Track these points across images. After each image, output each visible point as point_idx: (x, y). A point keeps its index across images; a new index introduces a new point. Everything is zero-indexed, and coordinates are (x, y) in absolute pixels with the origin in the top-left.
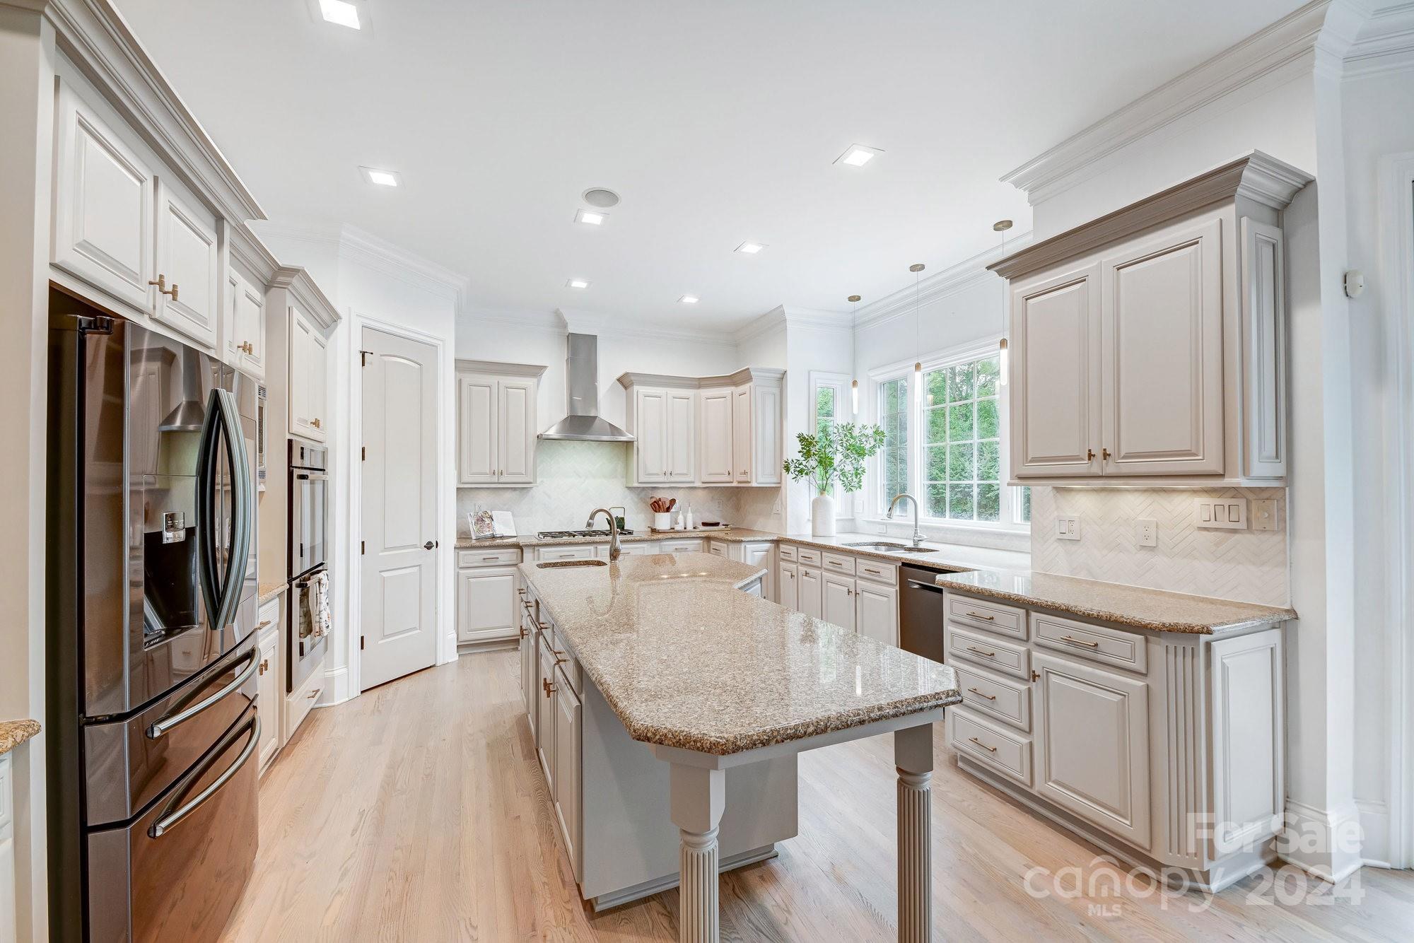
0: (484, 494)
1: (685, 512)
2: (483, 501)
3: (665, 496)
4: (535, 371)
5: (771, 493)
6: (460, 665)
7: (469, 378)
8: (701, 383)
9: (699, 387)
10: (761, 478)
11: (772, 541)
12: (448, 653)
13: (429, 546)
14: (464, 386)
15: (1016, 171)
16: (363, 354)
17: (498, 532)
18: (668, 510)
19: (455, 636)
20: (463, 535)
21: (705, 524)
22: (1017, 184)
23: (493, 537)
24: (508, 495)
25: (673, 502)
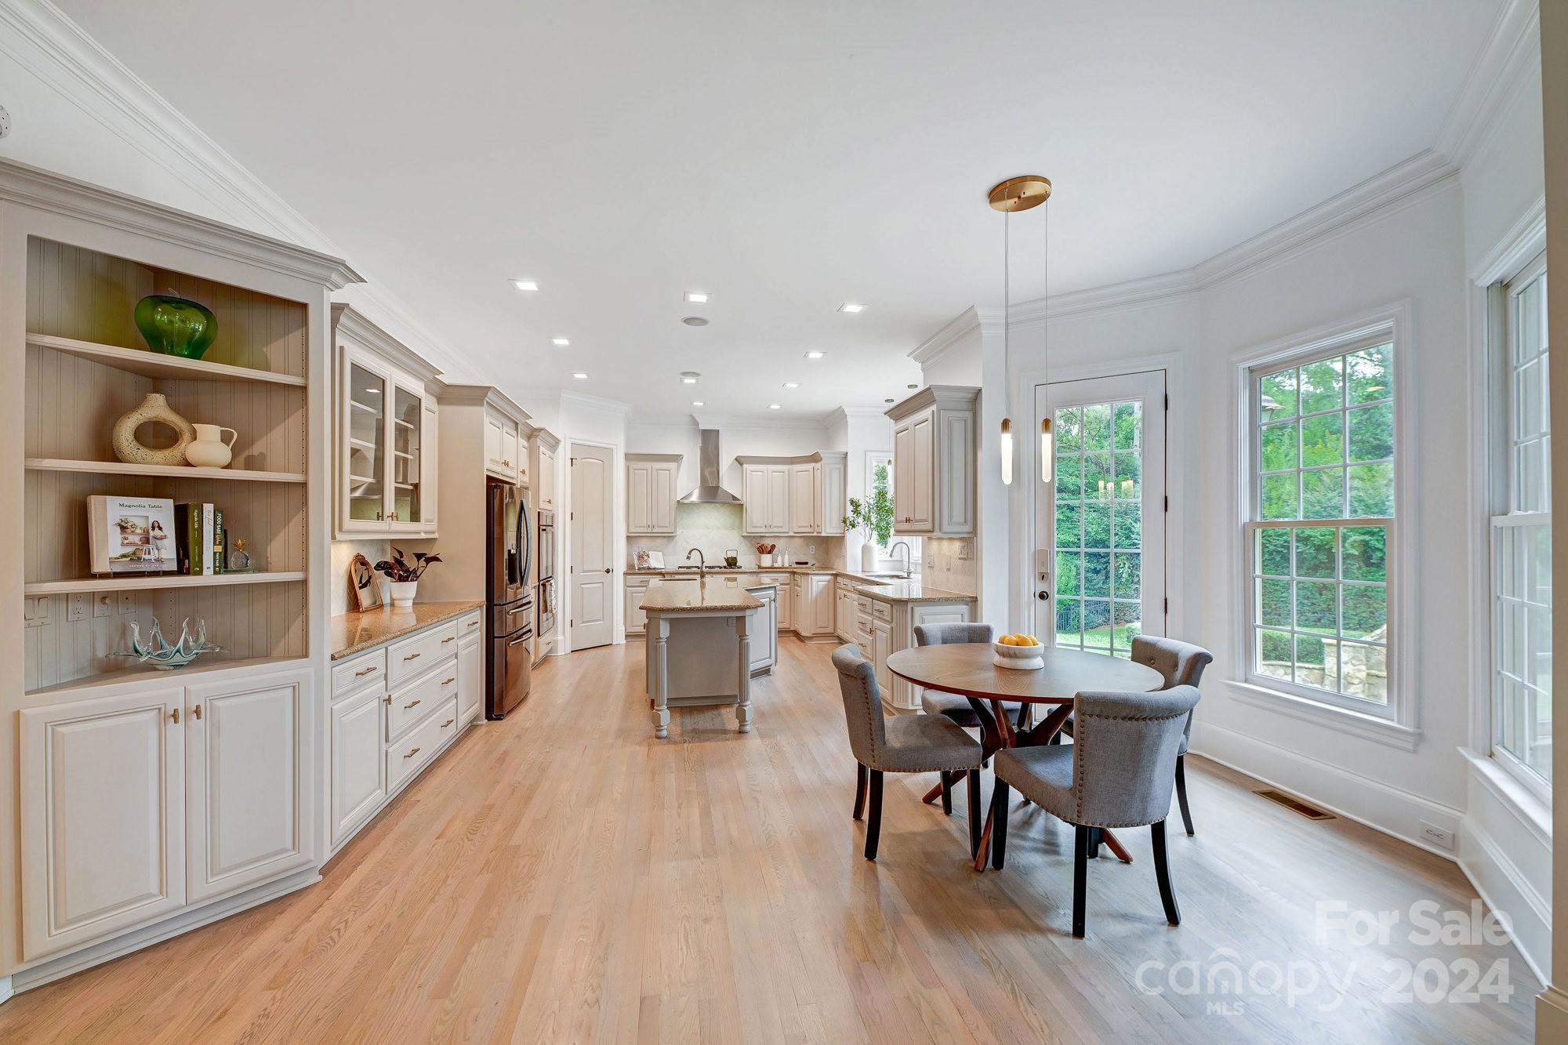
0: (644, 540)
1: (783, 556)
2: (643, 545)
3: (768, 542)
4: (676, 458)
5: (840, 540)
6: (627, 646)
7: (634, 465)
8: (792, 461)
9: (792, 463)
10: (830, 529)
11: (832, 574)
12: (619, 638)
13: (608, 571)
14: (631, 470)
15: (914, 352)
16: (572, 459)
17: (653, 566)
18: (770, 552)
19: (623, 628)
20: (630, 566)
21: (797, 563)
22: (916, 359)
23: (649, 568)
24: (659, 541)
25: (773, 547)
